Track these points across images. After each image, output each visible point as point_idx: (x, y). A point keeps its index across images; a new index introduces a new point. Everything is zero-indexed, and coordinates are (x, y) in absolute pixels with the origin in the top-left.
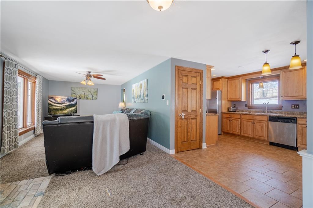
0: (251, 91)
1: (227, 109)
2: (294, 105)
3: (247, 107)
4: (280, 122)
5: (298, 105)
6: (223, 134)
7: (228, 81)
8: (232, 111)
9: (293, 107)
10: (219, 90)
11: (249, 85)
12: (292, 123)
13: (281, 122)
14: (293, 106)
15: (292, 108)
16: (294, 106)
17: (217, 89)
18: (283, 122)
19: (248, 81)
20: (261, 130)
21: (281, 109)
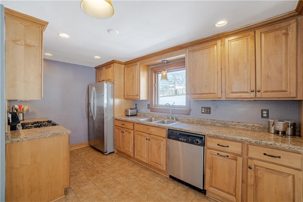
0: (155, 85)
1: (124, 111)
2: (205, 108)
3: (150, 110)
4: (181, 141)
5: (209, 108)
6: (116, 152)
7: (126, 68)
8: (130, 115)
9: (203, 111)
10: (111, 82)
11: (152, 75)
12: (199, 145)
13: (184, 141)
14: (203, 109)
15: (202, 113)
16: (205, 110)
17: (108, 80)
18: (186, 142)
19: (151, 68)
20: (158, 152)
21: (189, 114)
